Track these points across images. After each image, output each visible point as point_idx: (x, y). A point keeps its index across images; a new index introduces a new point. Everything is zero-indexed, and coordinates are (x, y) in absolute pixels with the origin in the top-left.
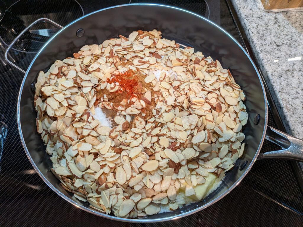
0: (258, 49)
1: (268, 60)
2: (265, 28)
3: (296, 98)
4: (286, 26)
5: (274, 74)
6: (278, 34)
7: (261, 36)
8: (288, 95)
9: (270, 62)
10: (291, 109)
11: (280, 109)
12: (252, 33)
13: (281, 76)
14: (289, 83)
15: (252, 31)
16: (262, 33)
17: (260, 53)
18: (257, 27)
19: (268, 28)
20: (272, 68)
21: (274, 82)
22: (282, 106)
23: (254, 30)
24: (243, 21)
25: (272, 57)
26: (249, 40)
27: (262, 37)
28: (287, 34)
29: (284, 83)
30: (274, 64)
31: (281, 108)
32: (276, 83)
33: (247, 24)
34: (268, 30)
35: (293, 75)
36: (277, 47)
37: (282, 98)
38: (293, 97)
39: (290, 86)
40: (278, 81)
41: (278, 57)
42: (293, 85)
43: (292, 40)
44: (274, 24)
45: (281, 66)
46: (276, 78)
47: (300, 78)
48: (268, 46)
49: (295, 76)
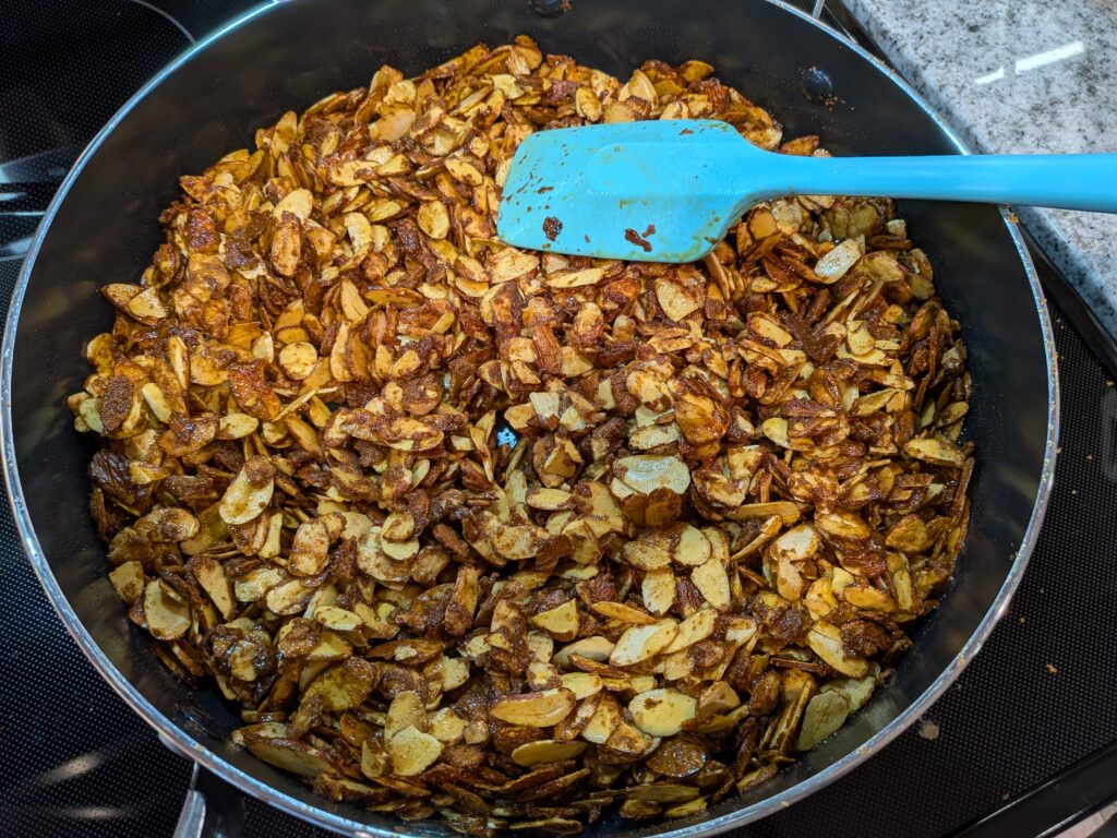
0: (912, 52)
1: (959, 84)
5: (995, 133)
7: (905, 7)
9: (967, 91)
10: (1096, 242)
11: (1057, 250)
13: (1023, 133)
17: (924, 68)
20: (983, 112)
25: (968, 72)
26: (867, 29)
27: (909, 8)
30: (983, 95)
31: (1056, 245)
35: (1058, 119)
36: (972, 34)
41: (988, 69)
45: (1008, 100)
46: (1009, 143)
47: (1083, 128)
48: (941, 37)
49: (1067, 124)
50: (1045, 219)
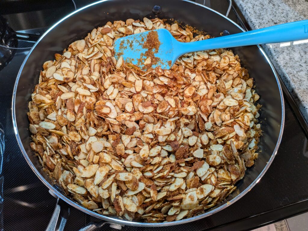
0: (258, 27)
2: (260, 7)
3: (300, 71)
4: (280, 5)
5: (276, 51)
6: (274, 13)
7: (258, 16)
8: (293, 69)
10: (298, 82)
11: (287, 83)
12: (250, 13)
13: (284, 51)
14: (291, 58)
15: (249, 11)
18: (253, 7)
19: (264, 7)
21: (278, 58)
22: (288, 80)
23: (251, 10)
24: (239, 3)
26: (247, 20)
27: (259, 16)
28: (282, 11)
29: (287, 58)
31: (287, 81)
32: (279, 58)
33: (244, 5)
34: (264, 9)
35: (294, 49)
36: (275, 25)
37: (287, 72)
38: (297, 70)
39: (293, 60)
40: (281, 56)
42: (296, 59)
43: (287, 17)
44: (269, 3)
46: (279, 53)
47: (300, 52)
48: (266, 24)
49: (296, 51)
50: (285, 74)
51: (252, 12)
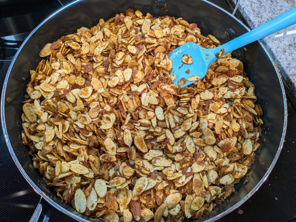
2: (258, 5)
5: (278, 51)
6: (272, 10)
9: (271, 38)
12: (248, 11)
13: (286, 51)
14: (294, 58)
15: (247, 9)
16: (257, 10)
18: (251, 5)
19: (262, 5)
20: (275, 45)
21: (280, 58)
26: (245, 19)
27: (258, 14)
28: (280, 8)
29: (290, 58)
30: (275, 40)
32: (282, 59)
34: (262, 7)
37: (291, 74)
40: (283, 57)
41: (278, 33)
45: (282, 42)
46: (281, 54)
51: (251, 11)
